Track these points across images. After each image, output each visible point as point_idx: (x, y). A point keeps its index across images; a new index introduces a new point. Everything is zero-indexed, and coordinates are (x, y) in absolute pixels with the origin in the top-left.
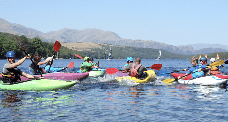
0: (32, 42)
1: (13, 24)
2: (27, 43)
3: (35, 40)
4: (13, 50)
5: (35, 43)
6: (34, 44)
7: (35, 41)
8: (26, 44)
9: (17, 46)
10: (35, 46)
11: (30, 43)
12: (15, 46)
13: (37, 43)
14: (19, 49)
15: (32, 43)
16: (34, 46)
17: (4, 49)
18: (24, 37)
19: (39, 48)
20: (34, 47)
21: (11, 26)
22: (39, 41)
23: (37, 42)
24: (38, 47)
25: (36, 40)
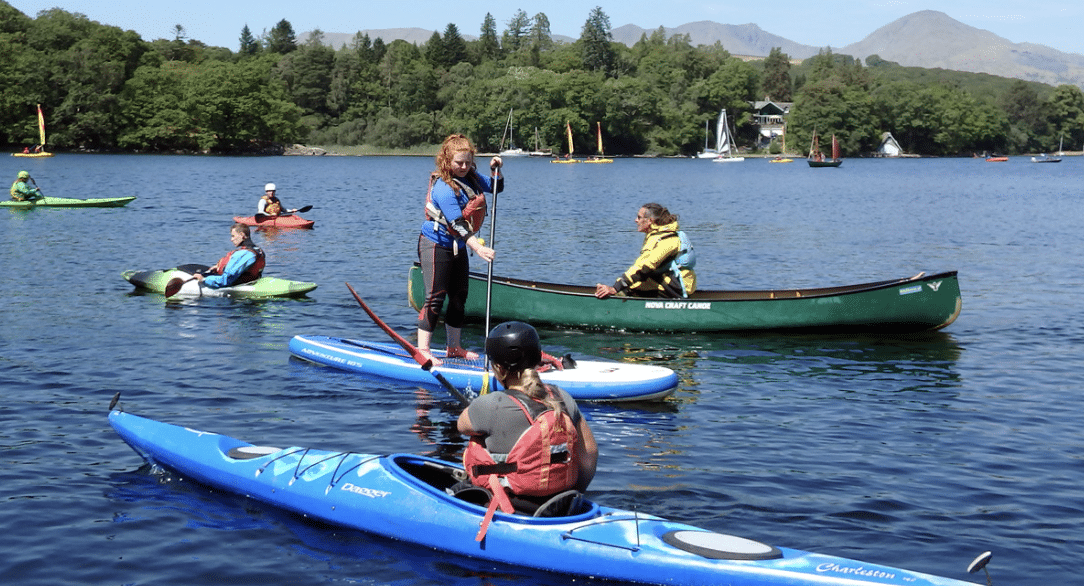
0: (1052, 98)
1: (1019, 45)
2: (1034, 103)
3: (1060, 94)
4: (977, 127)
5: (1062, 102)
6: (1056, 108)
7: (1061, 98)
8: (1029, 106)
9: (991, 114)
10: (1061, 115)
11: (1045, 104)
12: (984, 116)
13: (1067, 104)
14: (997, 125)
15: (1050, 103)
16: (1057, 112)
17: (947, 126)
18: (1022, 85)
19: (1074, 118)
20: (1057, 115)
21: (1013, 51)
22: (1074, 96)
23: (1066, 101)
24: (1073, 115)
25: (1063, 93)
